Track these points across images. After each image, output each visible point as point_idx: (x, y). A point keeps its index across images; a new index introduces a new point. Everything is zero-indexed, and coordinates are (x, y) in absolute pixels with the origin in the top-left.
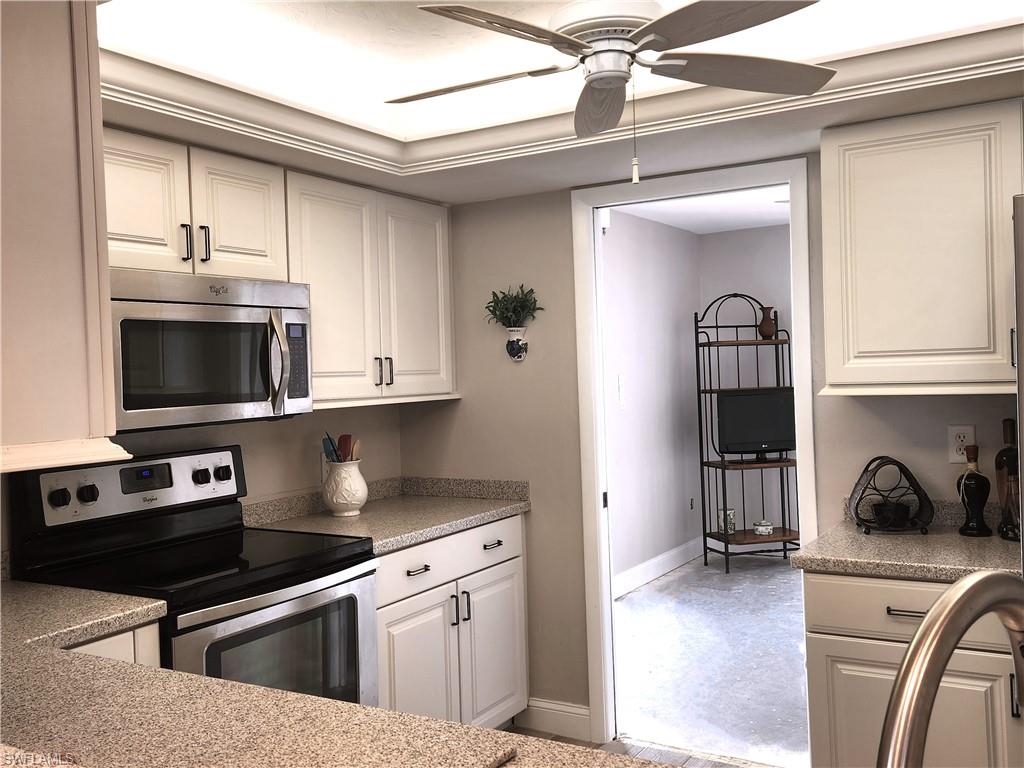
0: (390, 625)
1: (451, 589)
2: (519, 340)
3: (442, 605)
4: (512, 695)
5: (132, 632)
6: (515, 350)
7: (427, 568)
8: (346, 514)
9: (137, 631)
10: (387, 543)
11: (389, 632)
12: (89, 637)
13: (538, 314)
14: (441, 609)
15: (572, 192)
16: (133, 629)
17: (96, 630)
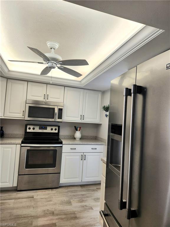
0: (66, 156)
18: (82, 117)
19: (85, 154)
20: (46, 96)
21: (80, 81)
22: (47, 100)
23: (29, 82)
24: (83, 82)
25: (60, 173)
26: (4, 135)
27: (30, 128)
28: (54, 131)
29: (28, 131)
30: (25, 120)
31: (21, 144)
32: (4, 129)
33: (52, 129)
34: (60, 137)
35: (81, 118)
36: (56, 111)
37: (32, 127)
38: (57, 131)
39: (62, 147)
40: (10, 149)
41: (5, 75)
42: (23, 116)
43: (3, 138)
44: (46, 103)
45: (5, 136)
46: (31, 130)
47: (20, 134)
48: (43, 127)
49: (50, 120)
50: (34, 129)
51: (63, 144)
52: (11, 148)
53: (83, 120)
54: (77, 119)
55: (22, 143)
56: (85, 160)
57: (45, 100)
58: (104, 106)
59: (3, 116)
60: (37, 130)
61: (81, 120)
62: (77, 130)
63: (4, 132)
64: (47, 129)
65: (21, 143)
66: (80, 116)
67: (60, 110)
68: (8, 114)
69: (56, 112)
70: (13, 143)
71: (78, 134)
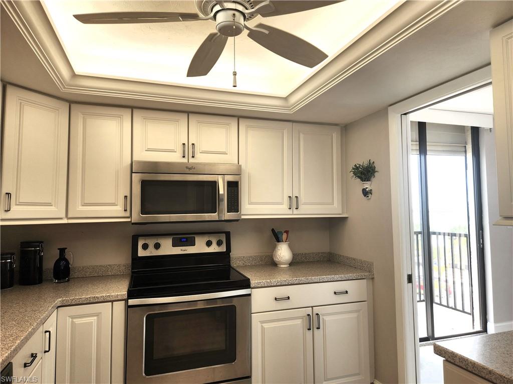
0: (262, 322)
1: (309, 311)
2: (367, 188)
3: (302, 318)
4: (358, 374)
5: (111, 303)
6: (366, 193)
7: (288, 298)
8: (282, 266)
9: (114, 303)
10: (260, 283)
11: (262, 326)
12: (88, 302)
13: (376, 174)
14: (301, 320)
15: (389, 108)
16: (112, 302)
17: (92, 299)
18: (294, 201)
19: (316, 310)
20: (188, 149)
21: (286, 99)
22: (192, 160)
23: (135, 111)
24: (294, 99)
25: (249, 377)
26: (71, 273)
27: (145, 247)
28: (214, 249)
29: (141, 253)
30: (133, 224)
31: (126, 301)
32: (69, 255)
33: (209, 244)
34: (234, 264)
35: (290, 205)
36: (222, 189)
37: (151, 242)
38: (223, 249)
39: (250, 295)
40: (93, 319)
41: (64, 91)
42: (125, 210)
43: (68, 280)
44: (190, 169)
45: (73, 274)
46: (151, 252)
47: (119, 265)
48: (183, 238)
49: (207, 216)
50: (157, 246)
51: (252, 286)
52: (98, 315)
53: (295, 212)
54: (278, 210)
55: (131, 294)
56: (318, 328)
57: (185, 160)
58: (355, 166)
59: (63, 215)
60: (168, 248)
61: (290, 212)
62: (279, 240)
63: (71, 262)
64: (194, 245)
65: (126, 297)
66: (286, 200)
67: (233, 187)
68: (81, 208)
69: (221, 192)
70: (102, 299)
71: (283, 253)
